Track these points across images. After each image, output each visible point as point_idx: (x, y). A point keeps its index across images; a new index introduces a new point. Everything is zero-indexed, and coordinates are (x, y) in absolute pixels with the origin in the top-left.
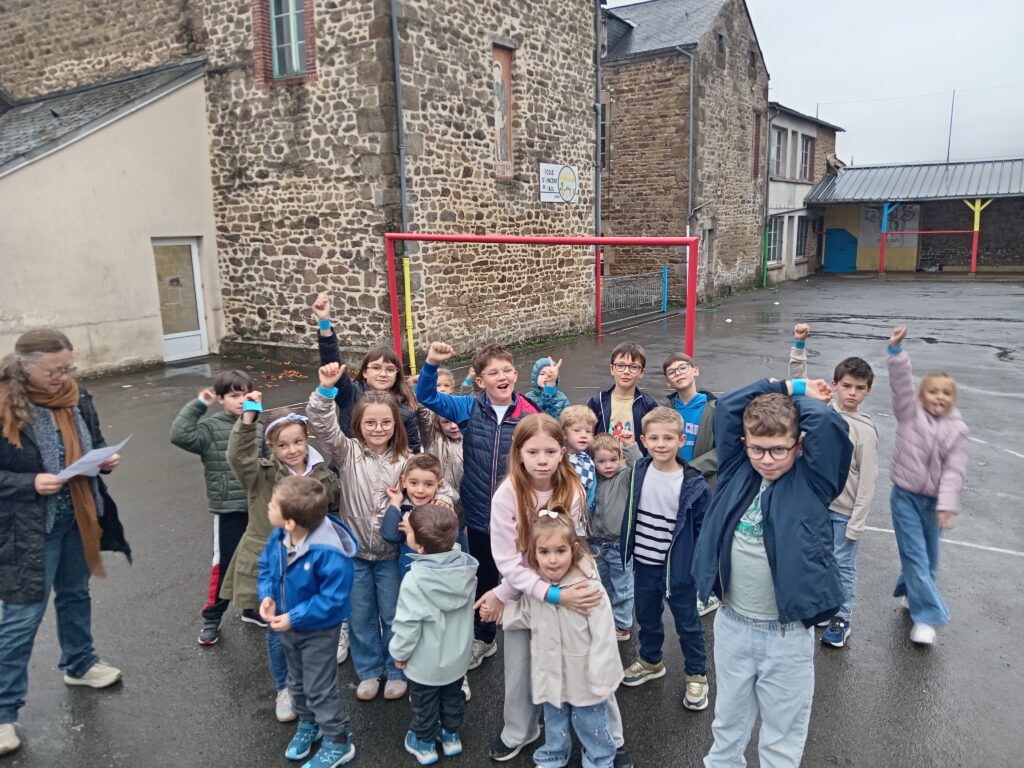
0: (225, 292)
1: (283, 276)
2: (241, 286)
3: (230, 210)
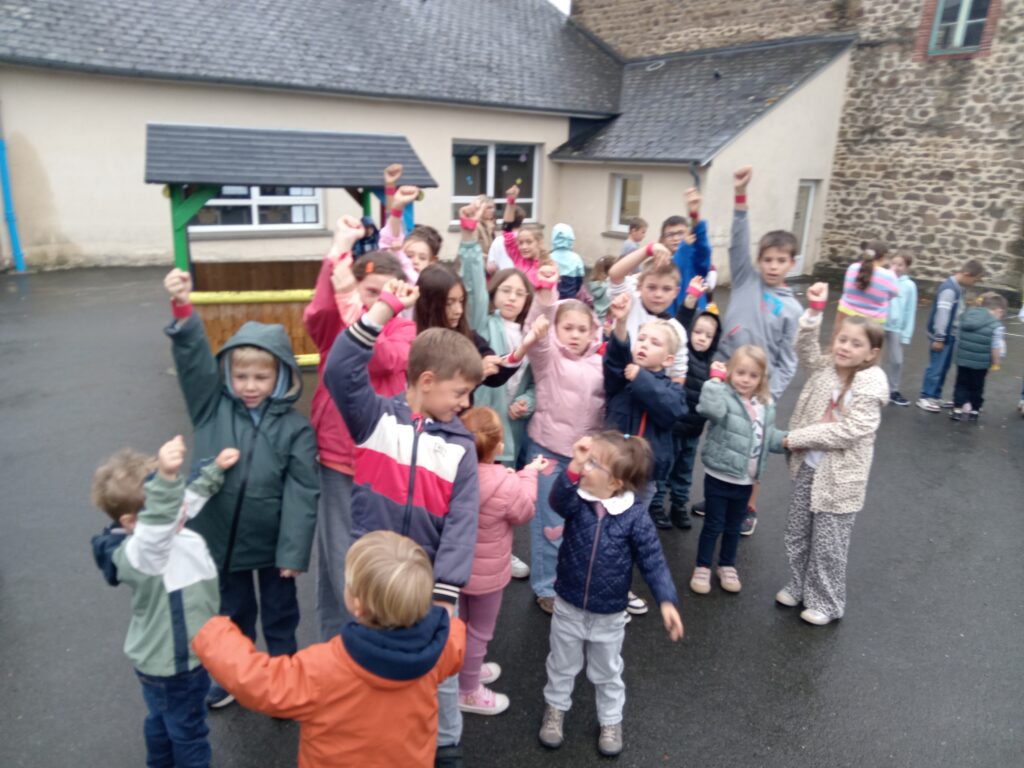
0: (827, 226)
3: (851, 160)
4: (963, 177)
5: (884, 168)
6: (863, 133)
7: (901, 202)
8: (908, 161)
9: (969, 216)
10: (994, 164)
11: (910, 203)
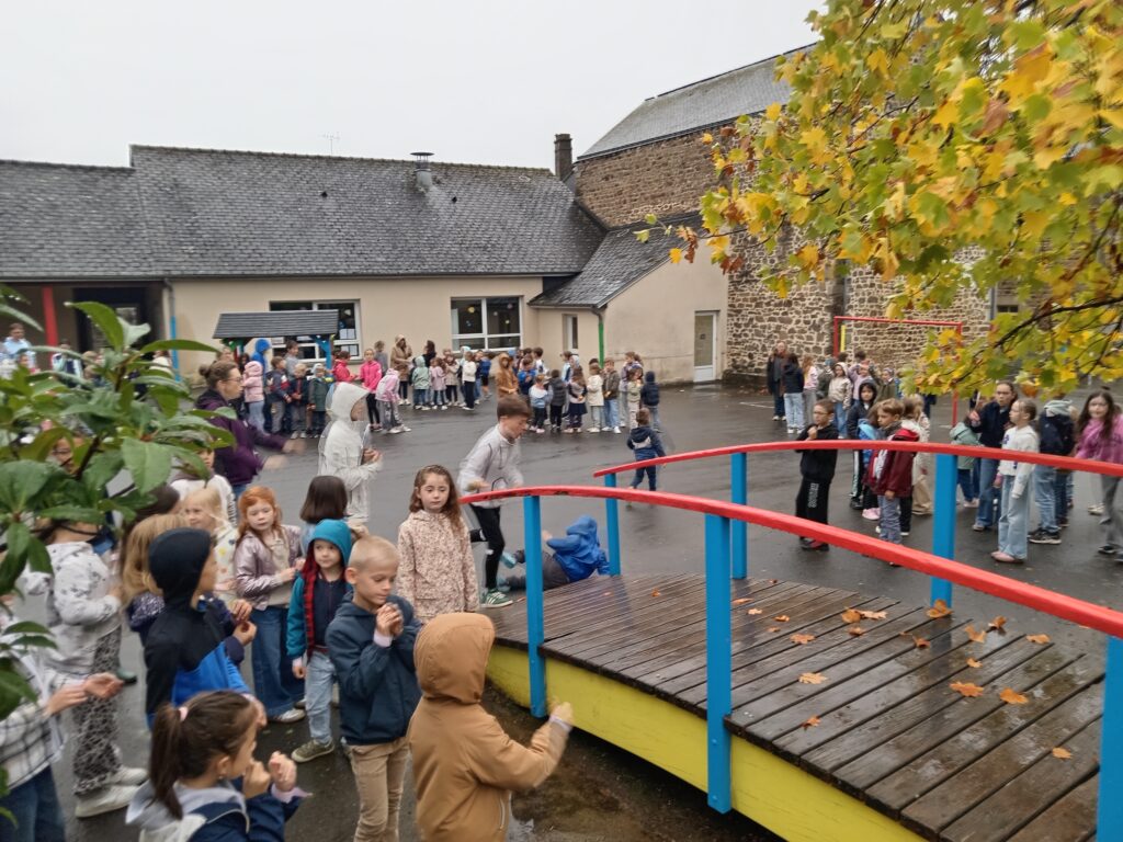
0: (729, 343)
1: (766, 334)
2: (740, 340)
3: (738, 295)
4: (797, 304)
5: (755, 300)
6: (742, 276)
7: (767, 323)
8: (767, 294)
9: (803, 331)
10: (811, 295)
11: (772, 323)
